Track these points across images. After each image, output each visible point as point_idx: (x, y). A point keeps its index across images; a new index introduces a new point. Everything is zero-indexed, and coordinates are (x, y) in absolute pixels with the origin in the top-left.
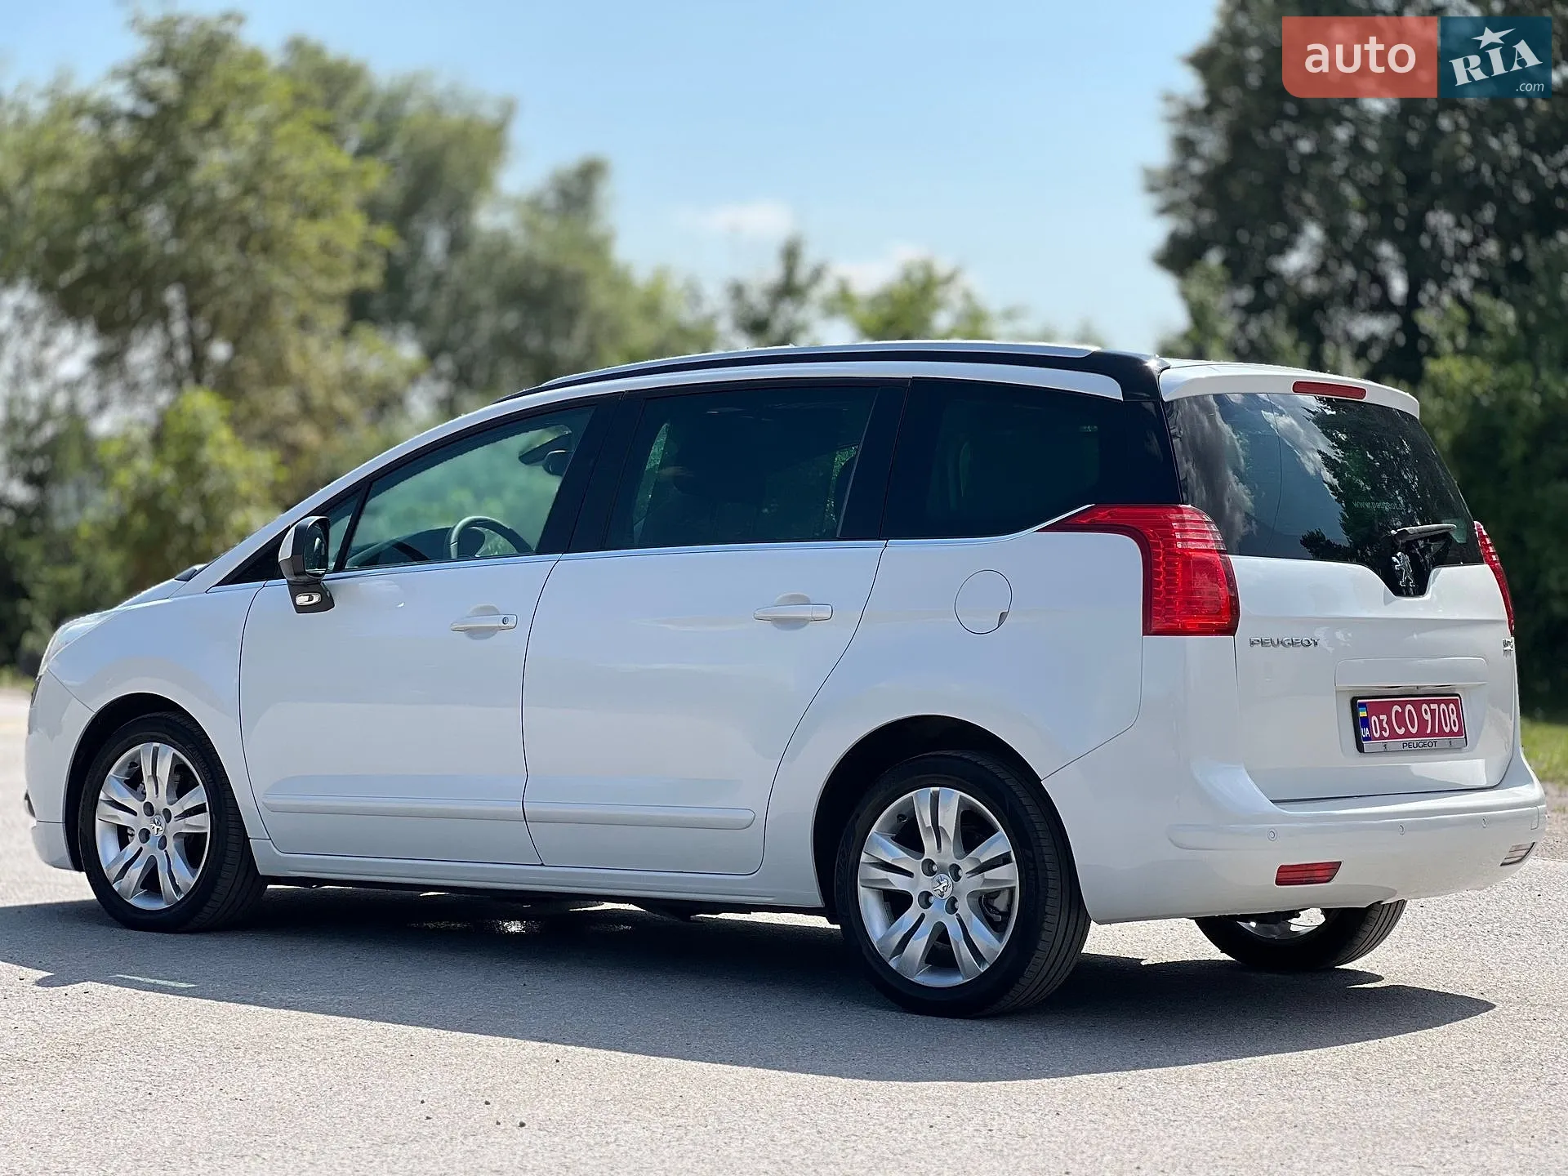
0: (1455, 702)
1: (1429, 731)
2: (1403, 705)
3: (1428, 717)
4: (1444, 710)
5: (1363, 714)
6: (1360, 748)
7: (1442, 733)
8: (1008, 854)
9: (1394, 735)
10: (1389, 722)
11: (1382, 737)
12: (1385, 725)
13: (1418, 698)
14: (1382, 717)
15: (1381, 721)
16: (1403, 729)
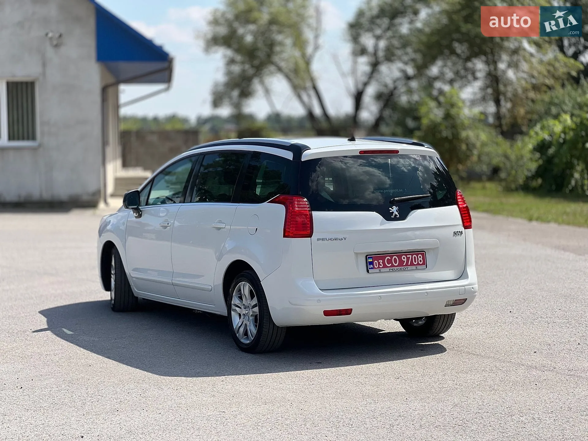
0: (423, 255)
1: (404, 264)
2: (392, 257)
3: (405, 260)
4: (415, 257)
5: (371, 260)
6: (368, 271)
7: (412, 264)
8: (257, 303)
9: (385, 266)
10: (384, 263)
11: (379, 267)
12: (381, 263)
13: (399, 254)
14: (379, 261)
15: (379, 263)
16: (390, 265)
